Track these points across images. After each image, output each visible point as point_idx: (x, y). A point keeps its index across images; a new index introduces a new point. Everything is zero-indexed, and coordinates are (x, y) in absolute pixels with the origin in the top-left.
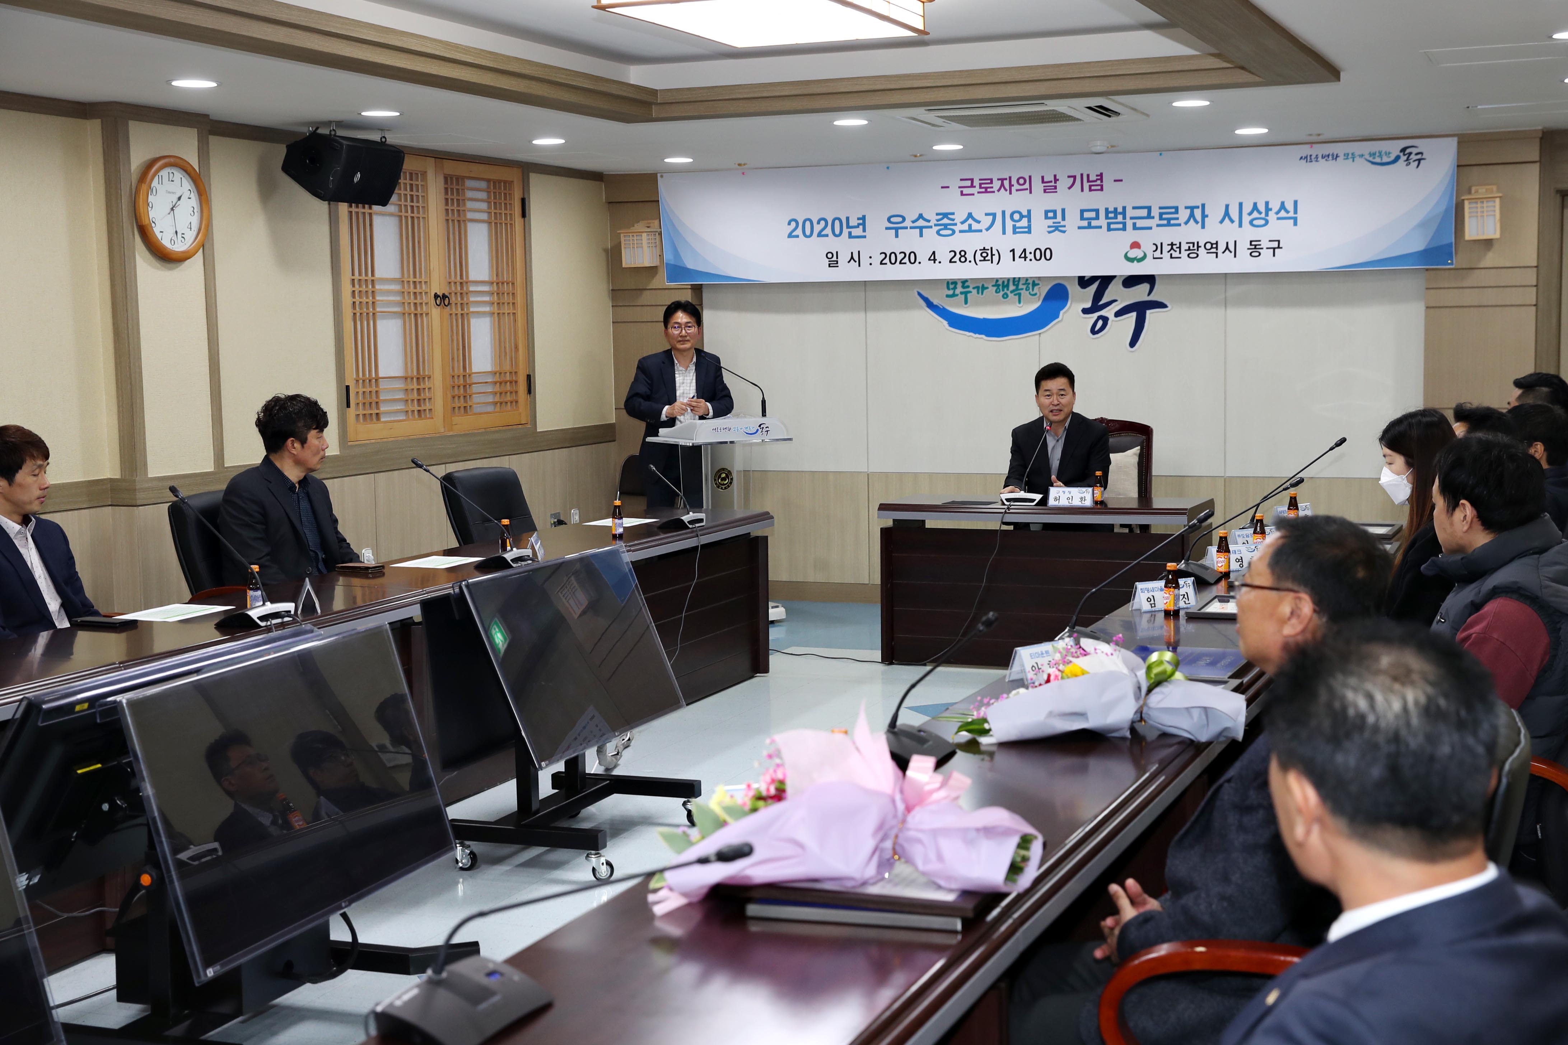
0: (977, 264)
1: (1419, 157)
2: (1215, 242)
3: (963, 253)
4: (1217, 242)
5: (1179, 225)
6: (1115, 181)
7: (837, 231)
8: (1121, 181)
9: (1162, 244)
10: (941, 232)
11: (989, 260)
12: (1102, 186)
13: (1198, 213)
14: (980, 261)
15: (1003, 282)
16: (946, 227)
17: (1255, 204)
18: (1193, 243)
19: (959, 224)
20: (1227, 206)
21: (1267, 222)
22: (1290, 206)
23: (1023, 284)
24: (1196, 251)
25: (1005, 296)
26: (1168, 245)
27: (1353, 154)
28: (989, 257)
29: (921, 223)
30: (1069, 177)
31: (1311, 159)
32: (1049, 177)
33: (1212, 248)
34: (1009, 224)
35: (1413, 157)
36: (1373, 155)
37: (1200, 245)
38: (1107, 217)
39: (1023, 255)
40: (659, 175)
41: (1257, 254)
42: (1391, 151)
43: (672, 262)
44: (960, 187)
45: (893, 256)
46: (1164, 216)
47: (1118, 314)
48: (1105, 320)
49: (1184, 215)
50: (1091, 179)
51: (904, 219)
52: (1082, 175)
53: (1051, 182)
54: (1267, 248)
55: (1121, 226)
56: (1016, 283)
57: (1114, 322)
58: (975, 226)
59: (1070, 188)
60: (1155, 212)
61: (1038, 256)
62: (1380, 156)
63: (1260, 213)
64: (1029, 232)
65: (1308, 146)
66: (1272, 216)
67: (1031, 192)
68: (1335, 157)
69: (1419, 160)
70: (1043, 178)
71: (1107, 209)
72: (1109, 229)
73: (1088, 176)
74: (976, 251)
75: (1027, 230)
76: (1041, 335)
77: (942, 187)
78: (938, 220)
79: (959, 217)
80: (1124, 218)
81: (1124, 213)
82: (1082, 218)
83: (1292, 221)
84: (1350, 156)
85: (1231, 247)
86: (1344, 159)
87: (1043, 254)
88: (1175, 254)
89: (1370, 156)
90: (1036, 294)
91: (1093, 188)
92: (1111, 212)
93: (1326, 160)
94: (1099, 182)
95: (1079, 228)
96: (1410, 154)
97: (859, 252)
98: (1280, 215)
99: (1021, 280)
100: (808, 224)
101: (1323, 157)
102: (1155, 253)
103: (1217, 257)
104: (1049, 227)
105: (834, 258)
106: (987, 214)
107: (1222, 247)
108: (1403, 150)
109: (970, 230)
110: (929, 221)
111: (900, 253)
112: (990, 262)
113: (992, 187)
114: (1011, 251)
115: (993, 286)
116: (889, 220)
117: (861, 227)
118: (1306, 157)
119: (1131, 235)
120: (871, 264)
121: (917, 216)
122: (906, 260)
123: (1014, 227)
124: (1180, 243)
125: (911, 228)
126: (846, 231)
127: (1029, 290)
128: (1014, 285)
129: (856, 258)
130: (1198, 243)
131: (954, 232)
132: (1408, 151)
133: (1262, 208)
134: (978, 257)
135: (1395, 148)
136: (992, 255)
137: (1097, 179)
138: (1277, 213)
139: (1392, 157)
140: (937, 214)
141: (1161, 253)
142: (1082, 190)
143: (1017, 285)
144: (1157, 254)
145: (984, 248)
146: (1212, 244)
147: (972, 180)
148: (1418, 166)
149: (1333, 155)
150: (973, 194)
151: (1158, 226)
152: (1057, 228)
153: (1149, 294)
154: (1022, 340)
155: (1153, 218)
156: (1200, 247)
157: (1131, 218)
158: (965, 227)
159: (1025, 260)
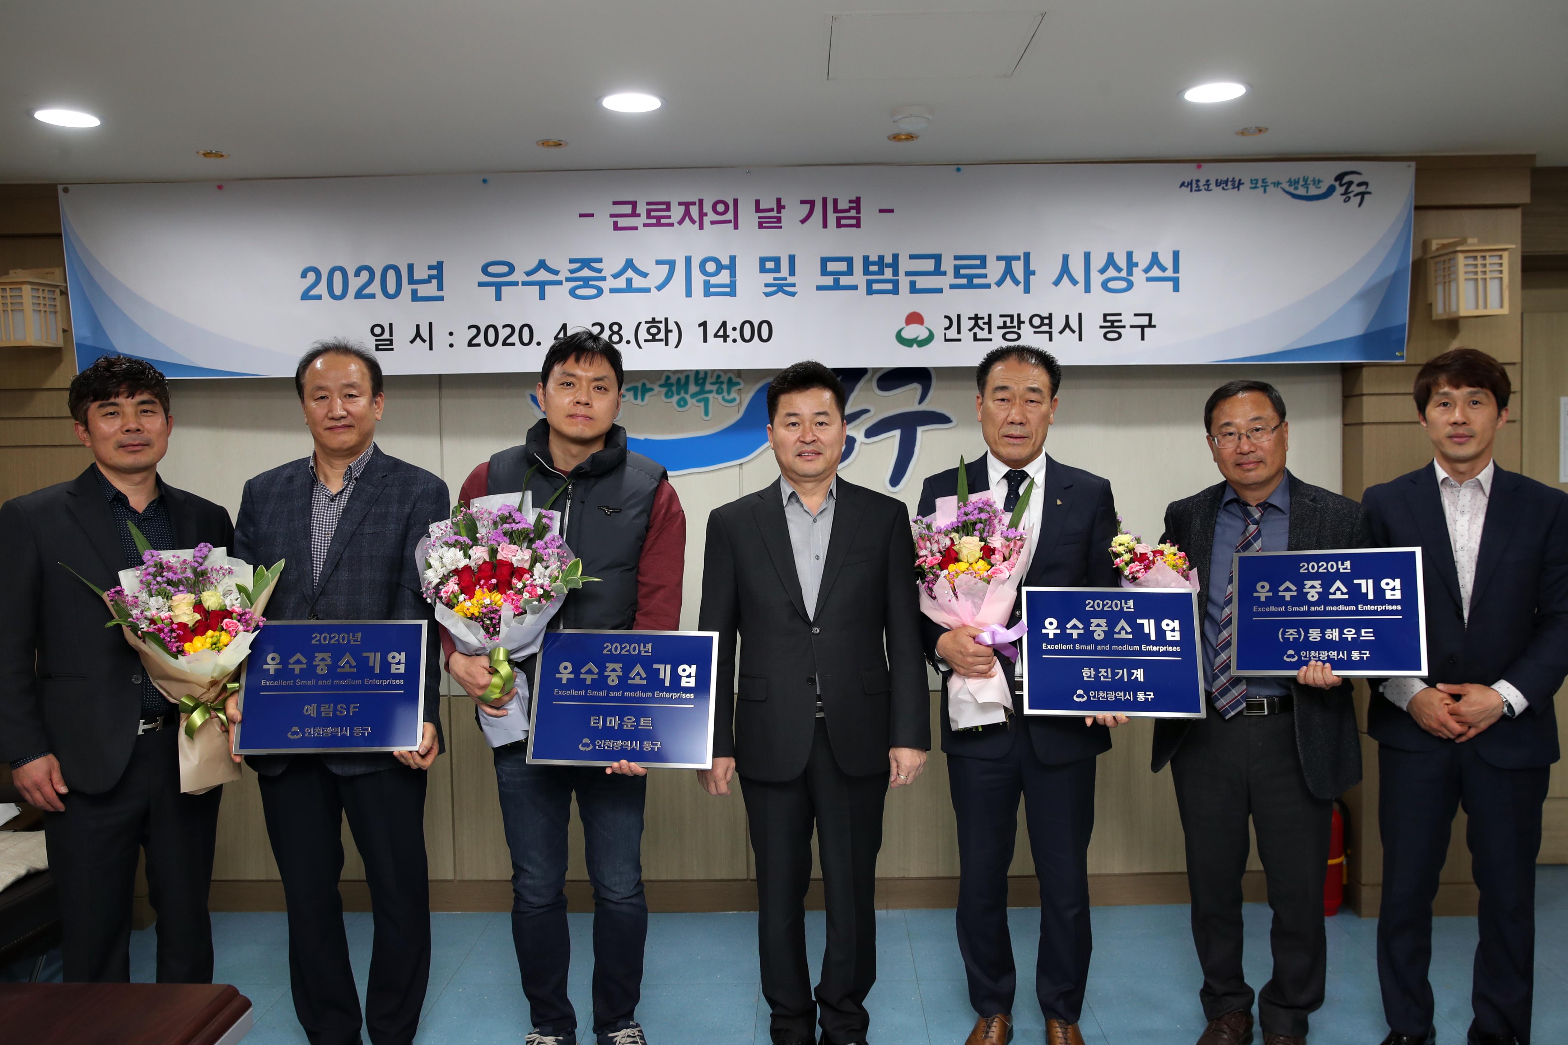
0: (640, 347)
1: (1362, 189)
2: (1047, 315)
3: (615, 328)
4: (1050, 315)
5: (988, 286)
6: (881, 211)
7: (391, 289)
8: (892, 211)
9: (959, 316)
10: (579, 292)
11: (661, 340)
12: (858, 219)
13: (1018, 268)
14: (646, 341)
15: (679, 380)
16: (586, 282)
17: (1111, 256)
18: (1012, 317)
19: (610, 279)
20: (1066, 258)
21: (1130, 285)
22: (1166, 260)
23: (712, 384)
24: (1016, 330)
25: (682, 403)
26: (970, 318)
27: (1264, 180)
28: (662, 335)
29: (542, 275)
30: (803, 202)
31: (1198, 186)
32: (768, 203)
33: (1042, 324)
34: (698, 279)
35: (1354, 188)
36: (1294, 183)
37: (1022, 320)
38: (866, 272)
39: (721, 333)
40: (60, 188)
41: (1115, 336)
42: (1321, 180)
43: (89, 343)
44: (612, 216)
45: (491, 332)
46: (963, 271)
47: (871, 433)
48: (850, 442)
49: (995, 270)
50: (840, 207)
51: (512, 269)
52: (825, 200)
53: (772, 210)
54: (1132, 327)
55: (889, 286)
56: (701, 381)
57: (863, 446)
58: (638, 282)
59: (803, 221)
60: (948, 265)
61: (747, 334)
62: (1306, 185)
63: (1119, 270)
64: (733, 293)
65: (1195, 165)
66: (1138, 276)
67: (736, 227)
68: (1236, 185)
69: (1363, 194)
70: (757, 202)
71: (866, 259)
72: (870, 291)
73: (835, 201)
74: (640, 324)
75: (728, 290)
76: (744, 467)
77: (581, 215)
78: (572, 272)
79: (611, 265)
80: (896, 273)
81: (895, 265)
82: (824, 272)
83: (1170, 284)
84: (1260, 184)
85: (1074, 324)
86: (1251, 188)
87: (755, 331)
88: (981, 334)
89: (1290, 185)
90: (734, 400)
91: (843, 222)
92: (874, 263)
93: (1223, 188)
94: (853, 213)
95: (819, 288)
96: (1350, 183)
97: (430, 324)
98: (1151, 274)
99: (709, 375)
100: (338, 276)
101: (1218, 184)
102: (946, 331)
103: (1051, 340)
104: (767, 285)
105: (386, 335)
106: (658, 262)
107: (1058, 323)
108: (1339, 178)
109: (629, 288)
110: (556, 273)
111: (504, 327)
112: (664, 343)
113: (669, 217)
114: (700, 325)
115: (660, 386)
116: (485, 270)
117: (435, 282)
118: (1190, 184)
119: (907, 303)
120: (451, 345)
121: (534, 264)
122: (515, 339)
123: (707, 285)
124: (990, 316)
125: (525, 284)
126: (407, 289)
127: (722, 392)
128: (696, 383)
129: (426, 336)
130: (1019, 315)
131: (600, 292)
132: (1347, 179)
133: (1121, 261)
134: (643, 335)
135: (1327, 172)
136: (668, 331)
137: (851, 208)
138: (1146, 271)
139: (1323, 189)
140: (572, 261)
141: (959, 332)
142: (825, 226)
143: (703, 384)
144: (952, 333)
145: (654, 319)
146: (1042, 319)
147: (634, 204)
148: (1360, 205)
149: (1233, 181)
150: (636, 228)
151: (952, 287)
152: (780, 288)
153: (921, 402)
154: (711, 474)
155: (944, 273)
156: (1023, 322)
157: (908, 274)
158: (621, 283)
159: (725, 341)
